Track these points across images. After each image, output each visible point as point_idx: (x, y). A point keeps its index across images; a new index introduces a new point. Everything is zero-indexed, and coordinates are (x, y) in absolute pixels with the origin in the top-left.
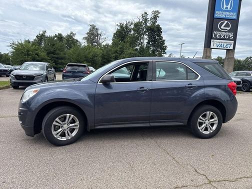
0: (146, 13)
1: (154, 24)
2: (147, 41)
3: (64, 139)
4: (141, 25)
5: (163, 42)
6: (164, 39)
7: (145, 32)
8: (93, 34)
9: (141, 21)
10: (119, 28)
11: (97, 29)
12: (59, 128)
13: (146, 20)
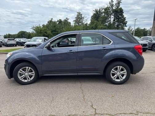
0: (112, 1)
1: (118, 7)
2: (113, 19)
3: (26, 81)
4: (109, 9)
5: (125, 19)
6: (125, 17)
7: (112, 13)
8: (79, 18)
9: (109, 6)
10: (95, 12)
11: (81, 15)
12: (23, 75)
13: (112, 6)
